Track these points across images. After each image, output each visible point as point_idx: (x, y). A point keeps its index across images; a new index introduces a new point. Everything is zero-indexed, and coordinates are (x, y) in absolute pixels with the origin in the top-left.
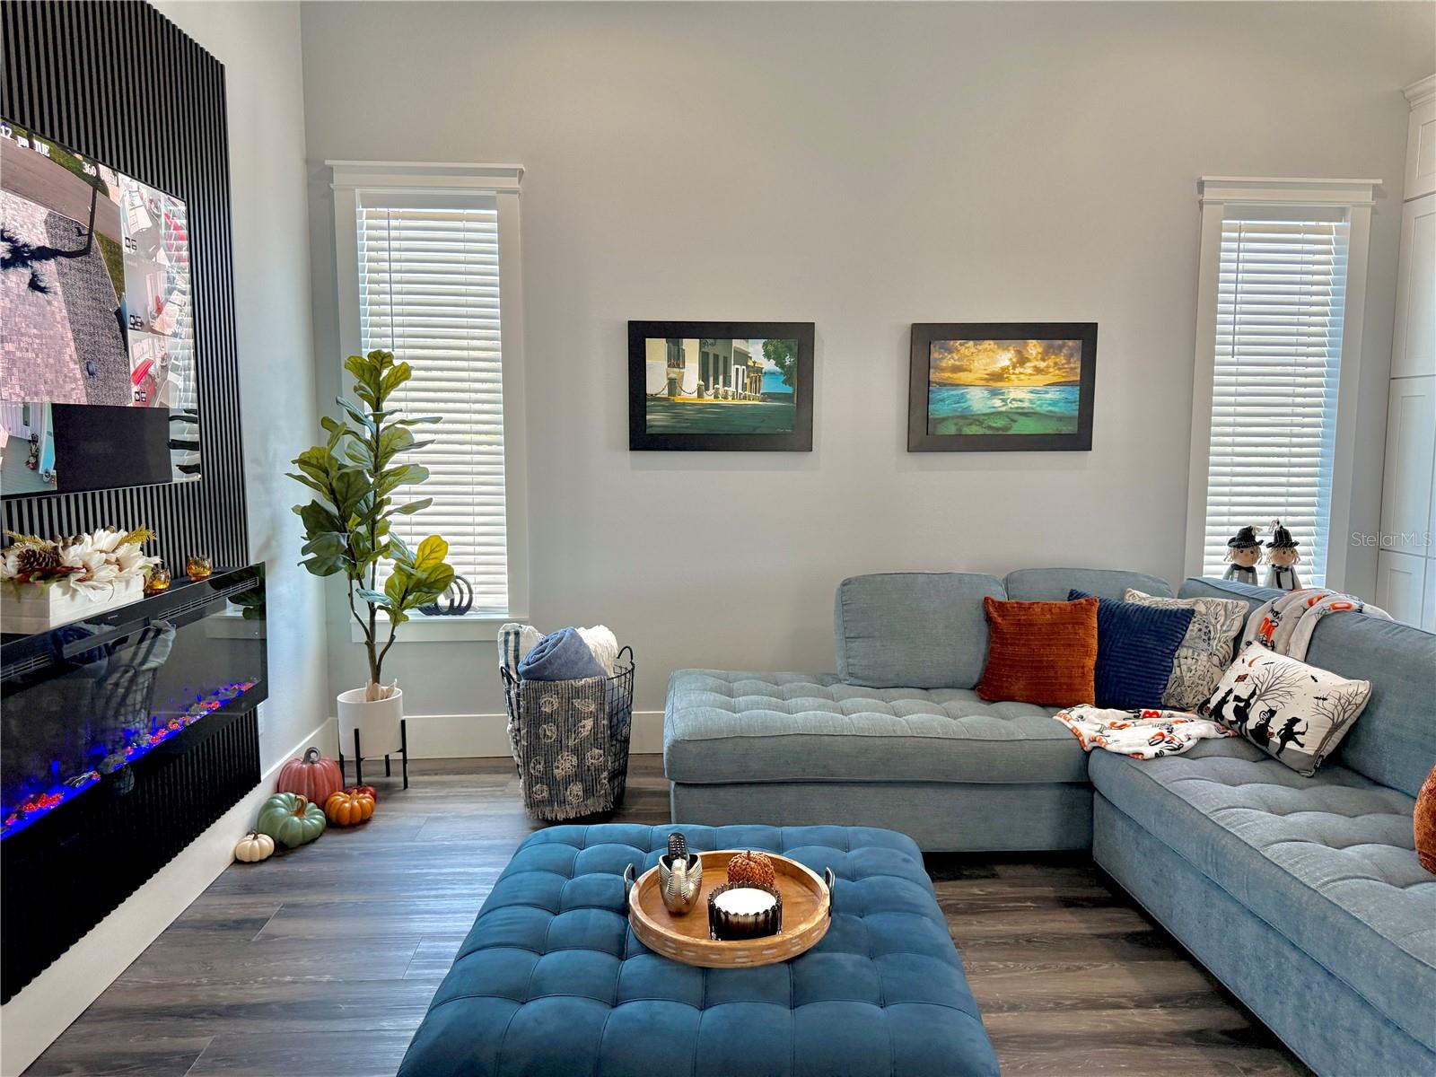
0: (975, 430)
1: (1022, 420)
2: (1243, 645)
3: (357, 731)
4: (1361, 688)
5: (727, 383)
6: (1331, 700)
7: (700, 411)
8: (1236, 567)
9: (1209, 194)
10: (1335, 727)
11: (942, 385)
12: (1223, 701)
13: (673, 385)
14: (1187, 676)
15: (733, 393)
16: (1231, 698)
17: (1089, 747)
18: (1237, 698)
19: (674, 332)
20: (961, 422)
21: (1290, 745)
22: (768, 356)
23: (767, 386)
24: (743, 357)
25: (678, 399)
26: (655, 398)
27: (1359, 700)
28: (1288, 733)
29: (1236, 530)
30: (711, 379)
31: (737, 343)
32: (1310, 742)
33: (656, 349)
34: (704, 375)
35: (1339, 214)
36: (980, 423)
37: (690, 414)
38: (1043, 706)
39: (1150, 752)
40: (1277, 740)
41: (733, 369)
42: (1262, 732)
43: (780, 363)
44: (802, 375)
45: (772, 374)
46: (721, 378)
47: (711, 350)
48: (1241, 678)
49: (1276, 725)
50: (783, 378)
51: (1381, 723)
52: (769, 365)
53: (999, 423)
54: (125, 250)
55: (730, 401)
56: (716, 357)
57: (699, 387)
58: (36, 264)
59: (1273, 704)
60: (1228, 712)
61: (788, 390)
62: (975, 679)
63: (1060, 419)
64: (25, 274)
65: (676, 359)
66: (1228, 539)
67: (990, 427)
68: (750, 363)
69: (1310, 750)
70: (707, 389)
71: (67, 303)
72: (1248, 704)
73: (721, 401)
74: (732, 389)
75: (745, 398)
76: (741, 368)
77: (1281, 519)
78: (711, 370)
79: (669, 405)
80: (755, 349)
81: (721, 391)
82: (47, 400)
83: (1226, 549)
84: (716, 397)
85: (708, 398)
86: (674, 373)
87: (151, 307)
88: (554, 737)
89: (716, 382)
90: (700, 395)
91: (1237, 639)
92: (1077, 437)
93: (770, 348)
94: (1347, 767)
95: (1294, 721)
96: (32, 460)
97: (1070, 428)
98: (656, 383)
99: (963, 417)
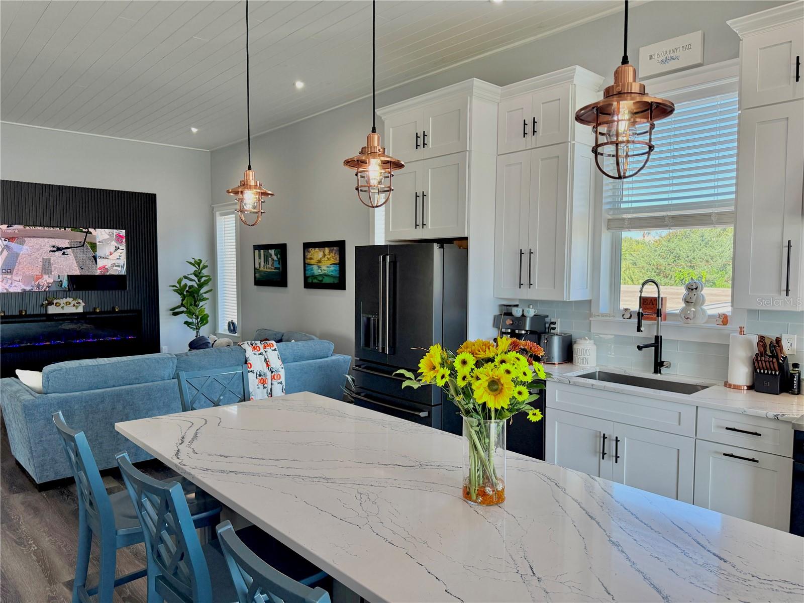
5: (268, 264)
7: (264, 273)
13: (260, 265)
15: (270, 267)
19: (259, 248)
22: (275, 255)
23: (276, 265)
24: (271, 255)
25: (260, 269)
26: (257, 269)
31: (270, 251)
33: (257, 255)
34: (264, 261)
41: (269, 259)
43: (277, 257)
44: (284, 261)
45: (276, 261)
47: (265, 253)
54: (97, 243)
55: (269, 270)
56: (266, 256)
57: (264, 266)
58: (64, 250)
61: (279, 266)
64: (62, 252)
65: (260, 256)
68: (272, 258)
71: (75, 256)
75: (272, 269)
78: (266, 260)
80: (273, 253)
81: (267, 267)
82: (66, 275)
85: (265, 270)
86: (260, 261)
87: (108, 253)
92: (340, 285)
93: (276, 252)
96: (60, 285)
98: (257, 266)
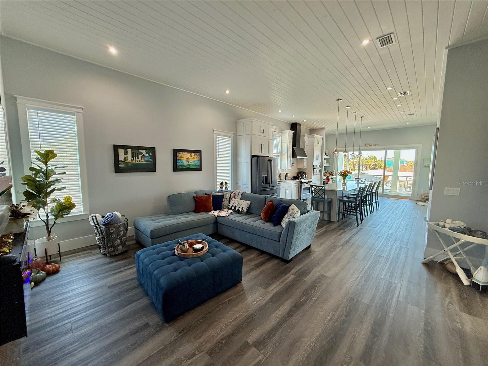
0: (185, 168)
1: (192, 166)
2: (231, 199)
3: (46, 249)
4: (250, 202)
5: (138, 158)
6: (247, 204)
7: (132, 164)
8: (221, 188)
9: (215, 132)
10: (247, 207)
11: (179, 160)
12: (232, 207)
13: (126, 159)
14: (224, 204)
15: (139, 161)
16: (233, 206)
17: (216, 216)
18: (234, 206)
19: (125, 148)
20: (182, 166)
21: (243, 211)
22: (146, 153)
23: (146, 159)
24: (141, 153)
25: (127, 162)
26: (121, 161)
27: (250, 204)
28: (242, 209)
29: (220, 182)
30: (134, 158)
31: (140, 150)
32: (245, 210)
33: (121, 152)
34: (133, 157)
35: (230, 137)
36: (185, 166)
37: (130, 165)
38: (206, 212)
39: (227, 215)
40: (241, 211)
41: (139, 155)
42: (239, 210)
43: (149, 155)
44: (154, 157)
45: (147, 157)
46: (137, 157)
47: (134, 152)
48: (234, 203)
49: (240, 209)
50: (150, 158)
51: (252, 206)
52: (147, 155)
53: (188, 166)
55: (139, 162)
56: (135, 153)
57: (132, 159)
59: (239, 206)
60: (233, 208)
61: (151, 160)
62: (194, 210)
63: (197, 166)
65: (126, 153)
66: (219, 183)
67: (187, 167)
68: (143, 155)
69: (245, 211)
70: (134, 159)
72: (235, 206)
73: (137, 162)
74: (139, 159)
75: (142, 161)
76: (141, 156)
77: (226, 180)
78: (134, 156)
79: (124, 163)
80: (144, 152)
81: (137, 160)
83: (219, 185)
84: (136, 161)
85: (134, 161)
86: (126, 156)
88: (114, 237)
89: (135, 158)
90: (132, 161)
91: (230, 198)
92: (199, 169)
93: (147, 152)
94: (249, 213)
95: (243, 208)
97: (199, 167)
98: (121, 157)
99: (183, 165)
